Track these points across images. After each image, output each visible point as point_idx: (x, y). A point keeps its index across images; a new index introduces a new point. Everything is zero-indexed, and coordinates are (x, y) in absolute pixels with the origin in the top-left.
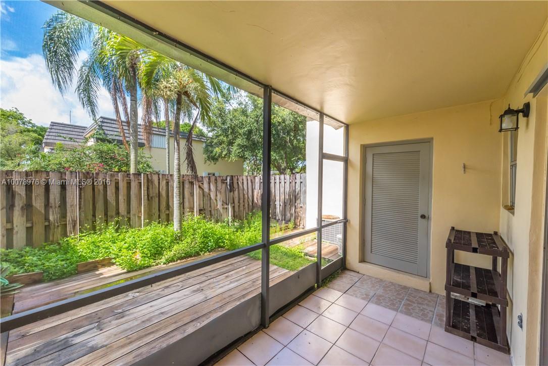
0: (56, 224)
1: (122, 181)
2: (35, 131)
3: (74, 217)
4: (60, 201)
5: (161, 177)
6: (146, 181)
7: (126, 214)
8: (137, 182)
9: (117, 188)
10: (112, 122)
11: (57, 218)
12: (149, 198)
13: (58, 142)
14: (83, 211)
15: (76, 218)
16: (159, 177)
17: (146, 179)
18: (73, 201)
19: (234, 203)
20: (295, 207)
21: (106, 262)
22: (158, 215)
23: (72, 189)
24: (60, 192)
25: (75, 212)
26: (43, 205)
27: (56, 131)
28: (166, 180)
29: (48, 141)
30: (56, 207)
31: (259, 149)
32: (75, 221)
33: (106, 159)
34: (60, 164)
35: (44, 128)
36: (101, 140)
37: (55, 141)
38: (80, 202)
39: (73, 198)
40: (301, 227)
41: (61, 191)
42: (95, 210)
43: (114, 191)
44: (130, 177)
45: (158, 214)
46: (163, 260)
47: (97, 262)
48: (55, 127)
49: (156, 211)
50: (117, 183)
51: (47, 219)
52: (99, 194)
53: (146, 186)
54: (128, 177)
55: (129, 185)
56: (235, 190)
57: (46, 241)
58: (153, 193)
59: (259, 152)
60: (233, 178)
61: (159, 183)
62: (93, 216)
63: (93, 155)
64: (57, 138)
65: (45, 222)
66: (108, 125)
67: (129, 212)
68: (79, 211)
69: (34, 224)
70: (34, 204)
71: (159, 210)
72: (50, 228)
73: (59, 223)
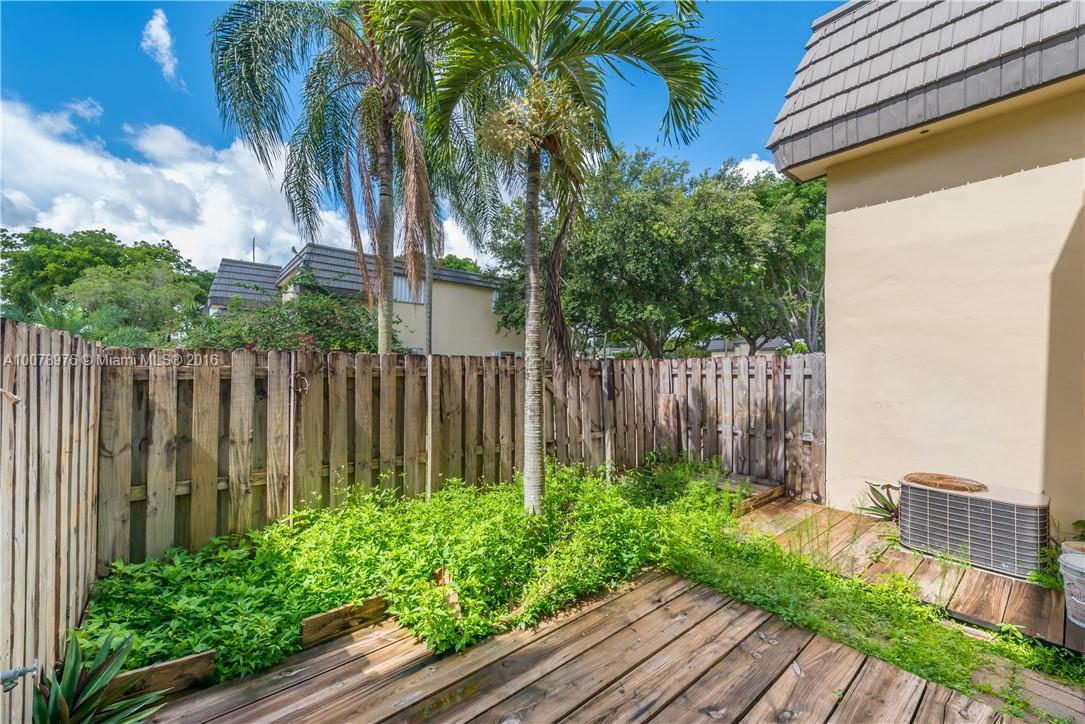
0: (243, 488)
1: (386, 373)
2: (195, 281)
3: (283, 467)
4: (254, 426)
5: (467, 363)
6: (438, 373)
7: (394, 456)
8: (418, 375)
9: (376, 393)
10: (329, 253)
11: (246, 470)
12: (443, 417)
13: (234, 295)
14: (303, 452)
15: (286, 469)
16: (463, 364)
17: (437, 367)
18: (281, 426)
19: (615, 426)
20: (786, 441)
21: (371, 610)
22: (460, 457)
23: (279, 395)
24: (252, 404)
25: (285, 454)
26: (216, 436)
27: (231, 275)
28: (479, 370)
29: (217, 294)
30: (243, 442)
31: (621, 302)
32: (285, 477)
33: (318, 325)
34: (239, 337)
35: (210, 274)
36: (310, 288)
37: (229, 295)
38: (297, 428)
39: (282, 420)
40: (808, 495)
41: (256, 401)
42: (329, 448)
43: (369, 399)
44: (402, 365)
45: (461, 455)
46: (523, 611)
47: (351, 613)
48: (228, 269)
49: (455, 449)
50: (376, 379)
51: (223, 474)
52: (337, 407)
53: (438, 387)
54: (398, 364)
55: (400, 385)
56: (618, 395)
57: (219, 534)
58: (451, 404)
59: (621, 308)
60: (612, 366)
61: (463, 377)
62: (324, 463)
63: (296, 319)
64: (231, 288)
65: (219, 481)
66: (321, 259)
67: (400, 453)
68: (294, 452)
69: (194, 488)
70: (195, 436)
71: (463, 446)
72: (229, 498)
73: (249, 484)
